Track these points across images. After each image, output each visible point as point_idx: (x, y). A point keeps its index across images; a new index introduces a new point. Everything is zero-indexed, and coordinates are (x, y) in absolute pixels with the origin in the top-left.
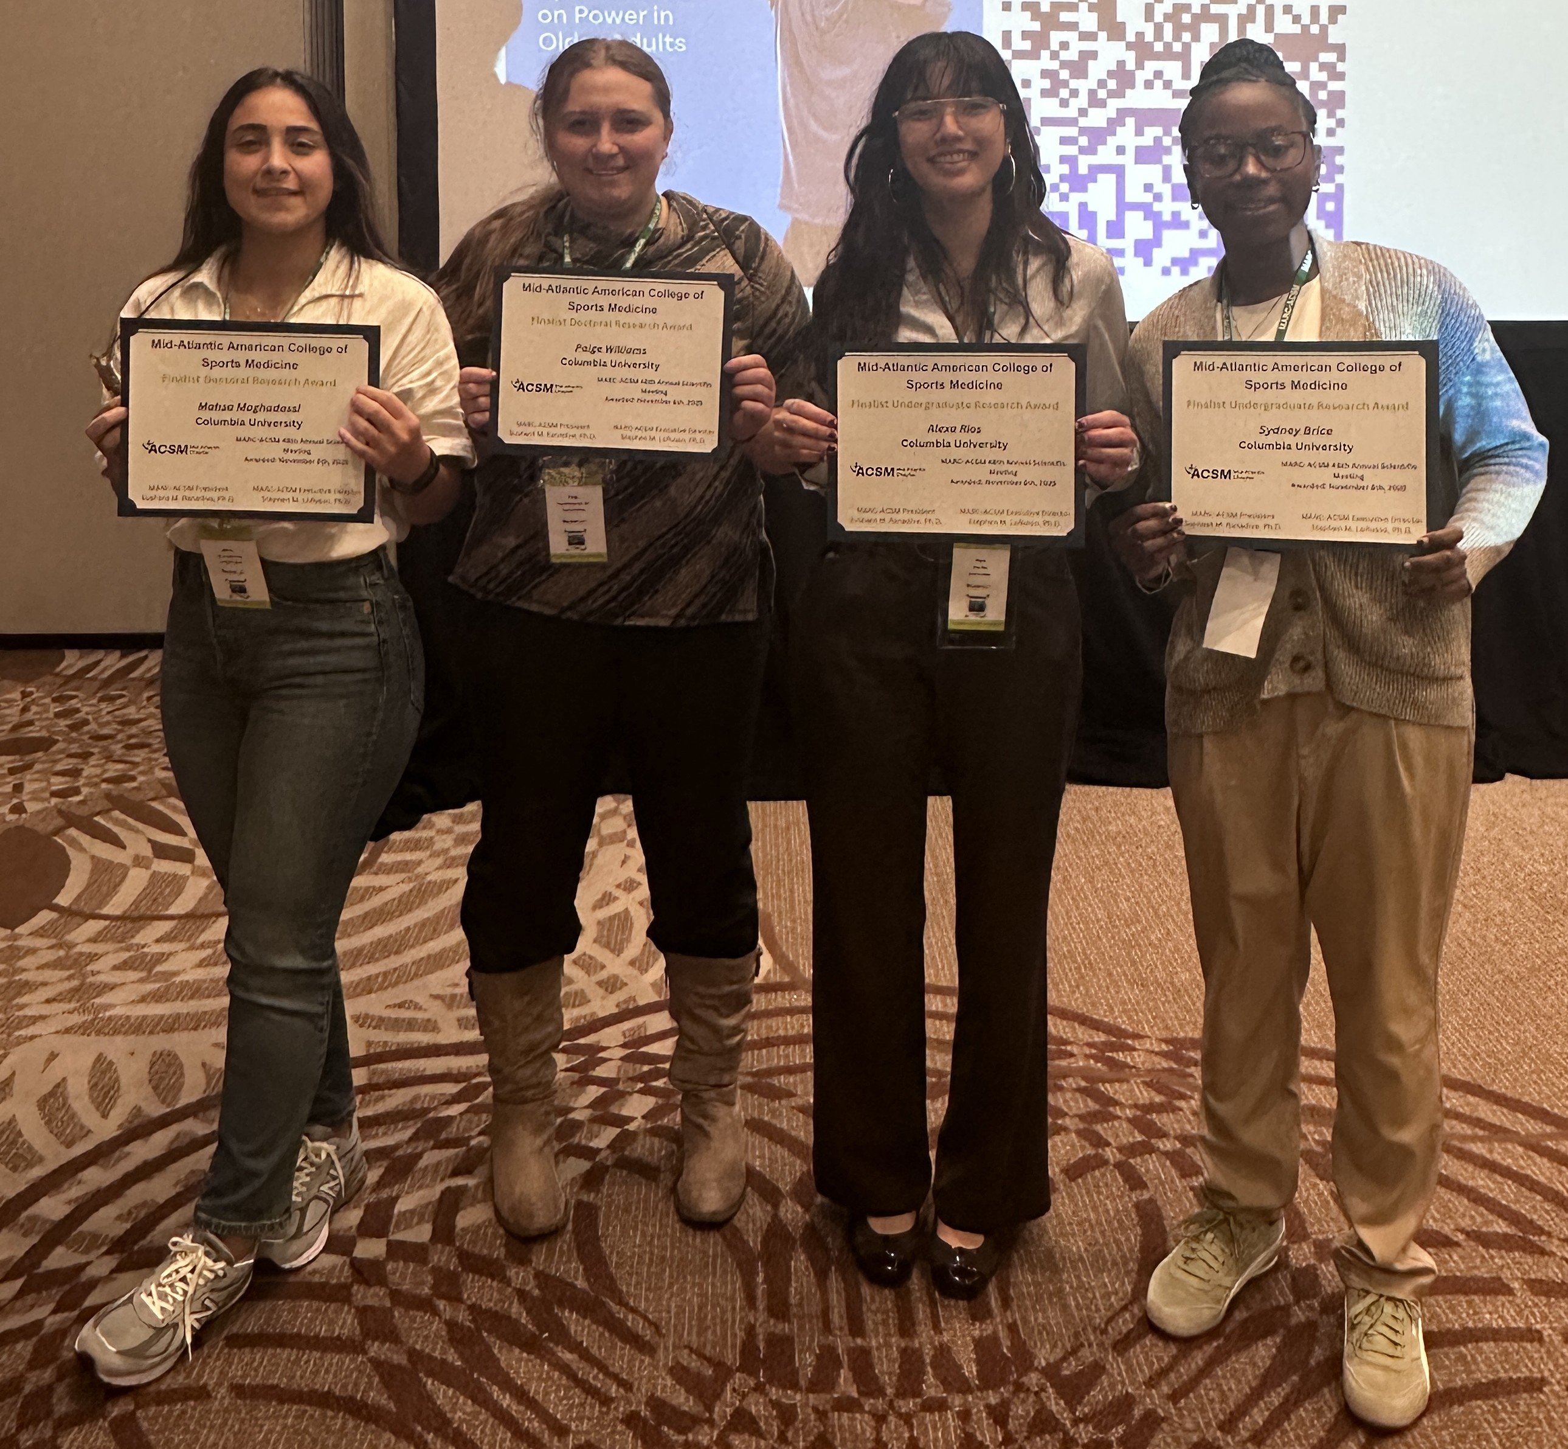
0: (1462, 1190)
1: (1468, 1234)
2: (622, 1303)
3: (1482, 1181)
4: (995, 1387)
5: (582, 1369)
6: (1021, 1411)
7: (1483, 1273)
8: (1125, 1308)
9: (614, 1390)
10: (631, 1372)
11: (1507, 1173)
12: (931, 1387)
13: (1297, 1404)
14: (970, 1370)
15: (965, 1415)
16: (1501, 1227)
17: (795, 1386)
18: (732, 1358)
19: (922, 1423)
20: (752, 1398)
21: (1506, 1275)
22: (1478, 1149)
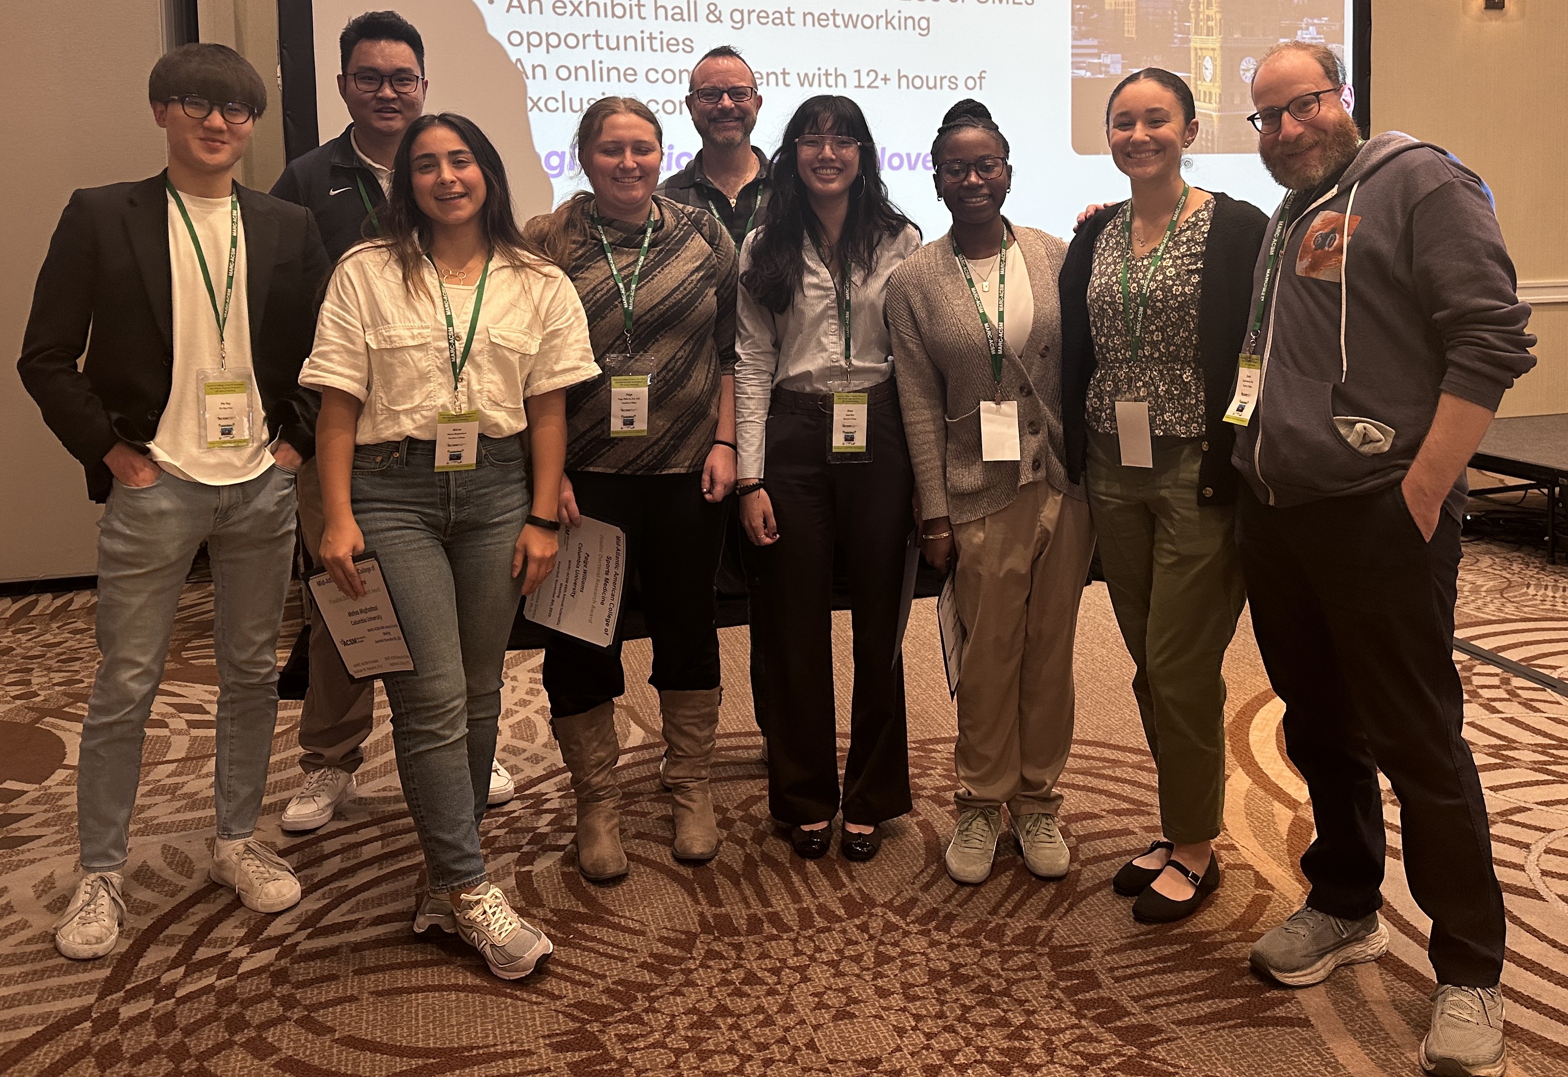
0: (1101, 792)
1: (1108, 812)
2: (613, 914)
3: (1111, 786)
4: (858, 917)
5: (601, 948)
6: (876, 925)
7: (1118, 827)
8: (922, 871)
9: (626, 955)
10: (633, 944)
11: (1125, 781)
12: (819, 922)
13: (1029, 897)
14: (841, 912)
15: (844, 931)
16: (1126, 806)
17: (739, 934)
18: (695, 928)
19: (819, 938)
20: (714, 943)
21: (1131, 826)
22: (1109, 772)
